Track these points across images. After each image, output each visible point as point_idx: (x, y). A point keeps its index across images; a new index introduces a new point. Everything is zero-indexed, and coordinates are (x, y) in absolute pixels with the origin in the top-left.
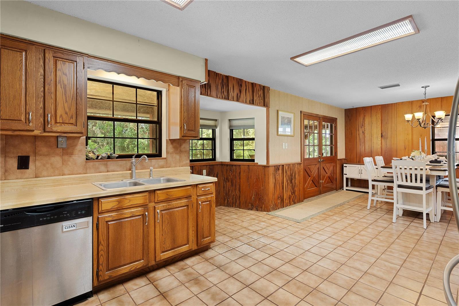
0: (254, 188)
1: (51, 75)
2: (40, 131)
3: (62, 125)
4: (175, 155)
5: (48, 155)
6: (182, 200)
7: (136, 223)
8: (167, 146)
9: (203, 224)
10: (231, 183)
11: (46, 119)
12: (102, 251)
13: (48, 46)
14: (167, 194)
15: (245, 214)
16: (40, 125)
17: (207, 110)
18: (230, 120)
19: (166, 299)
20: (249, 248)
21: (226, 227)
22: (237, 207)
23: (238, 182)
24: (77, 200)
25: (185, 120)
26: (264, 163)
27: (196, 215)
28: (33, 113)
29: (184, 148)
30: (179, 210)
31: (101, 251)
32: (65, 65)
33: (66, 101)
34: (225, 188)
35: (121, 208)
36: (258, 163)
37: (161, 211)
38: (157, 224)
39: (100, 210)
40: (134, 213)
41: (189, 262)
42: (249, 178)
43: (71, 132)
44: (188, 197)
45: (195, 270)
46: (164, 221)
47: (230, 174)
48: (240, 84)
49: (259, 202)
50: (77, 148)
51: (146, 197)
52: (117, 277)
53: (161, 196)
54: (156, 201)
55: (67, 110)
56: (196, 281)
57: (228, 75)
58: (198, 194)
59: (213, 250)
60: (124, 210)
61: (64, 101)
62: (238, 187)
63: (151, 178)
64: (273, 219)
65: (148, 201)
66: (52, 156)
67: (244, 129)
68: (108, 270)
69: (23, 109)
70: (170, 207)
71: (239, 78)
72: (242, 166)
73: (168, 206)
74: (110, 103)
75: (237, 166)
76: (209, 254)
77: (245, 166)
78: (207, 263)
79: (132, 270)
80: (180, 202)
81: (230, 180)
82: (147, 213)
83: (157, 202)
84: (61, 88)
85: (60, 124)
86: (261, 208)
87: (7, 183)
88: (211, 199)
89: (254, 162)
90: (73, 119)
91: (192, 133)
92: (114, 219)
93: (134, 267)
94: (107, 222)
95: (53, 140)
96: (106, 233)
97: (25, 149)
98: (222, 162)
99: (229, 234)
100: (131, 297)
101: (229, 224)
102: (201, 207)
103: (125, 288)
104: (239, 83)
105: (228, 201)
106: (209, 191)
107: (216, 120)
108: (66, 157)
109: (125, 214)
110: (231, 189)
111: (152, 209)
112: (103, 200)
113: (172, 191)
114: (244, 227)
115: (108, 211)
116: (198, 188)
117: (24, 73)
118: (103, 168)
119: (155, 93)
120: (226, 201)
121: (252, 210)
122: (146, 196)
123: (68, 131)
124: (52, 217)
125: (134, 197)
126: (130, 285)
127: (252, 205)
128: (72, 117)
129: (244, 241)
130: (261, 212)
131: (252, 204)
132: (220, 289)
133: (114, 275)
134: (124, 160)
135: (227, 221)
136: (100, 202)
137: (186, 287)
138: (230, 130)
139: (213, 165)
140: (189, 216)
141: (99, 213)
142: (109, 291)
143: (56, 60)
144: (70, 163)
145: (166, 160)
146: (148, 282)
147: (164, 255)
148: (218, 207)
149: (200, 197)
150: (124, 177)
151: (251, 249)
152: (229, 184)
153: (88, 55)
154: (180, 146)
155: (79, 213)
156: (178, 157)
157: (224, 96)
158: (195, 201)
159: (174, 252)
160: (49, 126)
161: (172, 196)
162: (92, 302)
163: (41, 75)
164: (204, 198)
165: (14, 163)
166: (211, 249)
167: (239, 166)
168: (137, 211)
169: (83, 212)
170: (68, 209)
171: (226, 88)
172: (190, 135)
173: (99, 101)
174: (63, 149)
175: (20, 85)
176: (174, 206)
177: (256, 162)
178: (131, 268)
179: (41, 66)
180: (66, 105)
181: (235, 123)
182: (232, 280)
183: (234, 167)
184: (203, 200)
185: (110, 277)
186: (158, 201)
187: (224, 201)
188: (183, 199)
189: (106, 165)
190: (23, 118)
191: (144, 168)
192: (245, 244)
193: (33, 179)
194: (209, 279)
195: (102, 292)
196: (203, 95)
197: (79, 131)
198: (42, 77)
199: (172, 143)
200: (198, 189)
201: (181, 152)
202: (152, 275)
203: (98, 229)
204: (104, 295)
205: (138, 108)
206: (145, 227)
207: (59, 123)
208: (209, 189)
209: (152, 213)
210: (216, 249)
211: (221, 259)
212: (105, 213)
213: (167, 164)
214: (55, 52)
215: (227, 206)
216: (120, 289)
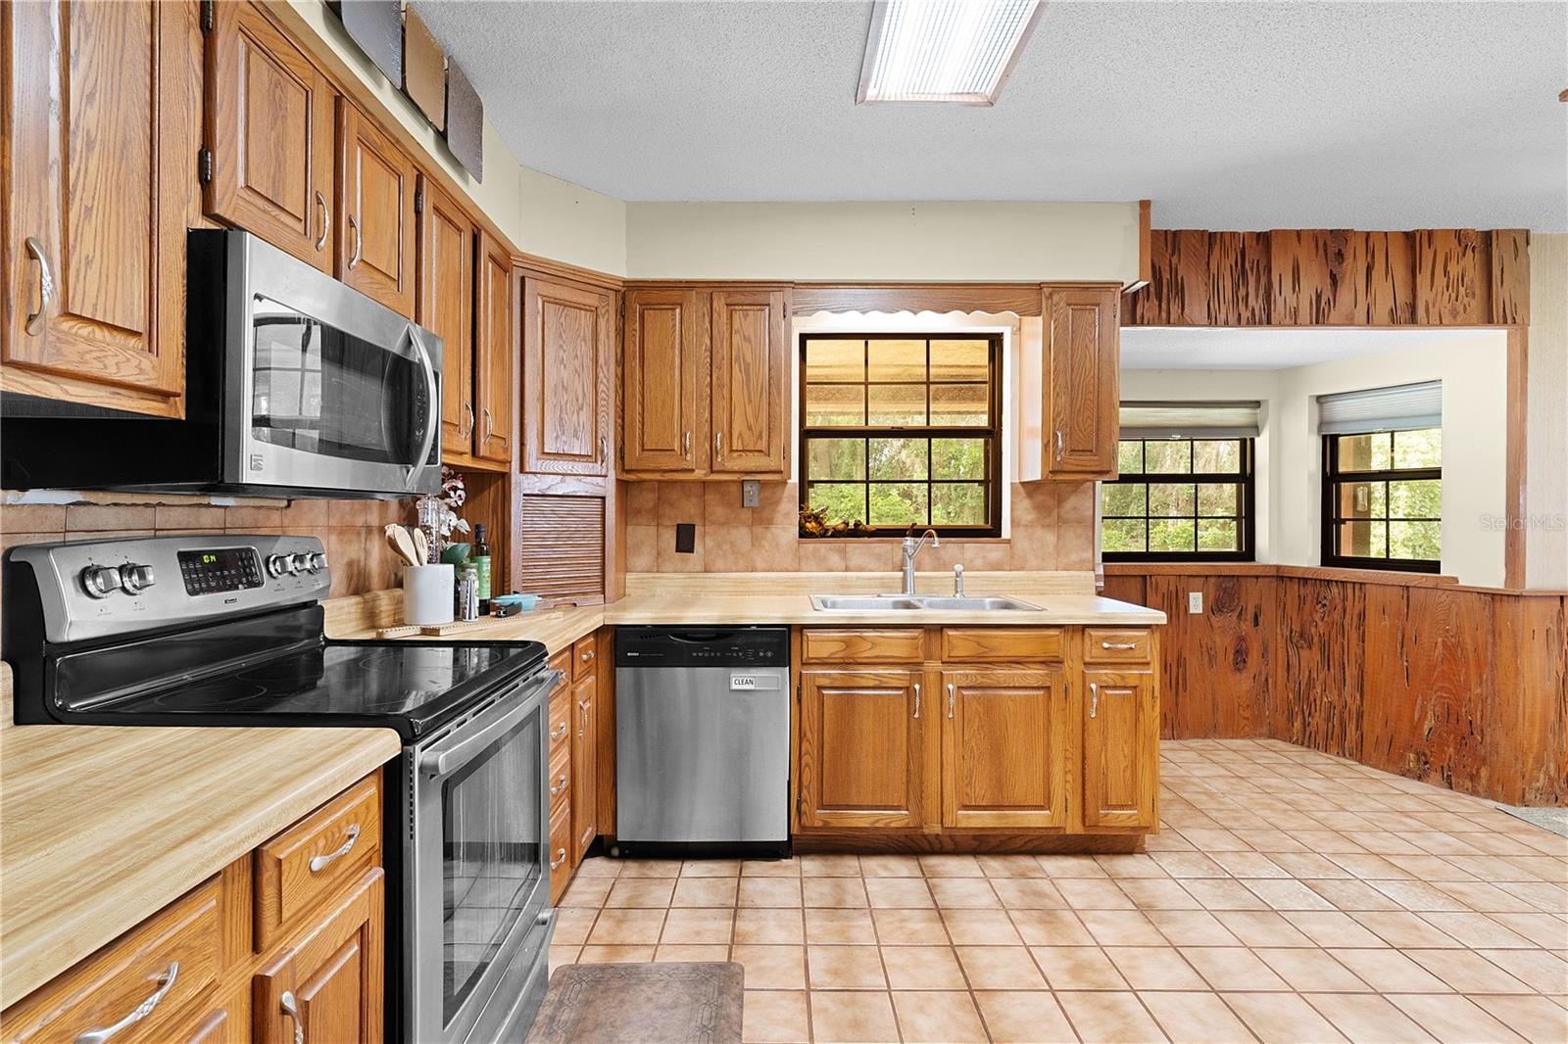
0: (1435, 688)
1: (722, 345)
2: (704, 472)
3: (741, 455)
4: (1039, 532)
5: (725, 524)
6: (1031, 669)
7: (889, 707)
8: (1012, 502)
9: (1106, 761)
10: (1323, 653)
11: (714, 442)
12: (808, 756)
13: (716, 285)
14: (979, 644)
15: (1376, 788)
16: (704, 457)
17: (1211, 371)
18: (1319, 398)
19: (943, 922)
20: (1305, 895)
21: (1246, 809)
22: (1347, 755)
23: (1352, 652)
24: (758, 626)
25: (1059, 420)
26: (1496, 580)
27: (1080, 724)
28: (692, 432)
29: (1075, 509)
30: (1019, 696)
31: (806, 754)
32: (748, 319)
33: (750, 401)
34: (1291, 672)
35: (851, 661)
36: (1456, 580)
37: (959, 687)
38: (946, 722)
39: (805, 656)
40: (884, 680)
41: (1052, 865)
42: (1405, 641)
43: (759, 470)
44: (1053, 662)
45: (1058, 890)
46: (969, 720)
47: (1317, 618)
48: (1332, 249)
49: (1458, 752)
50: (779, 508)
51: (916, 641)
52: (844, 833)
53: (960, 644)
54: (945, 659)
55: (751, 420)
56: (1048, 917)
57: (1268, 230)
58: (1087, 660)
59: (1151, 858)
60: (860, 667)
61: (747, 402)
62: (1351, 672)
63: (958, 595)
64: (1522, 837)
65: (921, 654)
66: (733, 527)
67: (1392, 433)
68: (823, 807)
69: (676, 427)
70: (986, 682)
71: (1329, 228)
72: (1374, 587)
73: (983, 677)
74: (859, 391)
75: (1350, 586)
76: (1126, 865)
77: (1388, 589)
78: (1109, 886)
79: (877, 825)
80: (1019, 672)
81: (1316, 639)
82: (917, 687)
83: (947, 660)
84: (740, 371)
85: (739, 453)
86: (1472, 780)
87: (660, 578)
88: (1141, 681)
89: (1439, 572)
90: (761, 439)
91: (1088, 461)
92: (836, 685)
93: (885, 821)
94: (820, 688)
95: (735, 489)
96: (818, 717)
97: (687, 510)
98: (1278, 567)
99: (1246, 832)
100: (866, 889)
101: (1270, 804)
102: (1095, 700)
103: (861, 868)
104: (1325, 251)
105: (1305, 725)
106: (1130, 653)
107: (1257, 404)
108: (759, 530)
109: (863, 677)
110: (1321, 676)
111: (932, 678)
112: (810, 634)
113: (996, 637)
114: (1334, 828)
115: (823, 663)
116: (1087, 640)
117: (677, 352)
118: (835, 559)
119: (985, 343)
120: (1297, 724)
121: (1419, 778)
122: (916, 638)
123: (754, 469)
124: (712, 654)
125: (883, 637)
126: (872, 864)
127: (1423, 759)
128: (760, 436)
129: (1300, 869)
130: (1470, 797)
131: (1424, 755)
132: (1111, 961)
133: (835, 823)
134: (887, 542)
135: (1264, 790)
136: (805, 638)
137: (1011, 920)
138: (1324, 438)
139: (1238, 576)
140: (1053, 722)
141: (803, 664)
142: (826, 860)
143: (732, 311)
144: (766, 544)
145: (1011, 548)
146: (918, 873)
147: (969, 817)
148: (1260, 742)
149: (1097, 669)
150: (886, 586)
151: (1311, 900)
152: (1310, 657)
153: (792, 283)
154: (1060, 502)
155: (761, 654)
156: (1050, 538)
157: (1248, 314)
158: (1078, 681)
159: (999, 817)
160: (719, 460)
161: (992, 650)
162: (786, 867)
163: (706, 350)
164: (1113, 676)
165: (670, 538)
166: (1145, 856)
167: (1357, 587)
168: (892, 677)
169: (769, 654)
170: (739, 641)
171: (1258, 281)
172: (1077, 465)
173: (834, 389)
174: (754, 510)
175: (672, 377)
176: (999, 682)
177: (1444, 572)
178: (877, 821)
179: (707, 330)
180: (749, 409)
181: (1342, 410)
182: (1168, 955)
183: (1336, 591)
184: (1105, 681)
185: (826, 826)
186: (952, 660)
187: (1290, 719)
188: (1031, 666)
189: (843, 553)
190: (676, 447)
191: (943, 566)
192: (1295, 878)
193: (700, 575)
194: (1089, 926)
195: (812, 857)
196: (1148, 324)
197: (773, 469)
198: (709, 353)
199: (1030, 495)
200: (1089, 643)
201: (1061, 521)
202: (933, 862)
203: (800, 701)
204: (813, 863)
205: (931, 393)
206: (913, 724)
207: (737, 451)
208: (1133, 646)
209: (933, 690)
210: (1166, 861)
211: (1165, 893)
212: (814, 667)
213: (1013, 557)
214: (729, 294)
215: (1302, 744)
216: (851, 863)
